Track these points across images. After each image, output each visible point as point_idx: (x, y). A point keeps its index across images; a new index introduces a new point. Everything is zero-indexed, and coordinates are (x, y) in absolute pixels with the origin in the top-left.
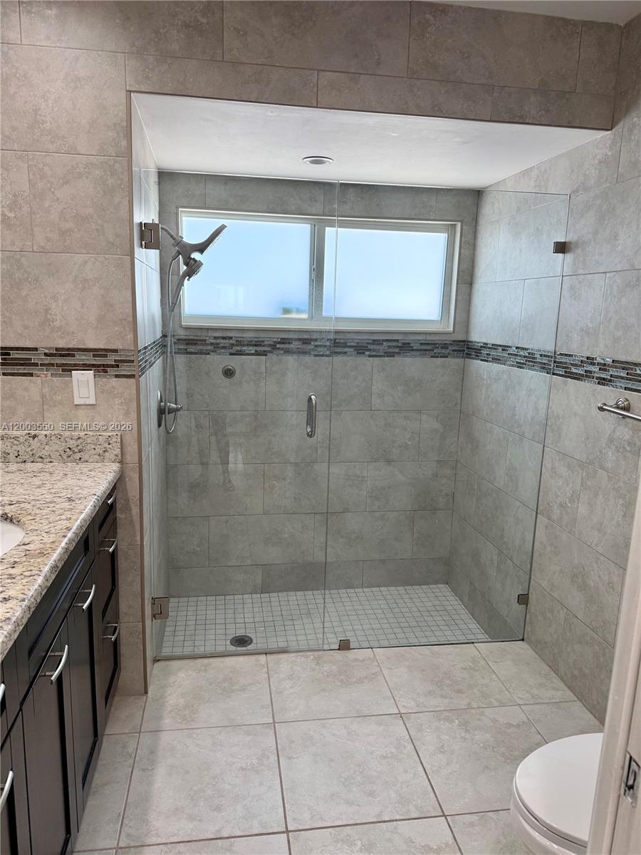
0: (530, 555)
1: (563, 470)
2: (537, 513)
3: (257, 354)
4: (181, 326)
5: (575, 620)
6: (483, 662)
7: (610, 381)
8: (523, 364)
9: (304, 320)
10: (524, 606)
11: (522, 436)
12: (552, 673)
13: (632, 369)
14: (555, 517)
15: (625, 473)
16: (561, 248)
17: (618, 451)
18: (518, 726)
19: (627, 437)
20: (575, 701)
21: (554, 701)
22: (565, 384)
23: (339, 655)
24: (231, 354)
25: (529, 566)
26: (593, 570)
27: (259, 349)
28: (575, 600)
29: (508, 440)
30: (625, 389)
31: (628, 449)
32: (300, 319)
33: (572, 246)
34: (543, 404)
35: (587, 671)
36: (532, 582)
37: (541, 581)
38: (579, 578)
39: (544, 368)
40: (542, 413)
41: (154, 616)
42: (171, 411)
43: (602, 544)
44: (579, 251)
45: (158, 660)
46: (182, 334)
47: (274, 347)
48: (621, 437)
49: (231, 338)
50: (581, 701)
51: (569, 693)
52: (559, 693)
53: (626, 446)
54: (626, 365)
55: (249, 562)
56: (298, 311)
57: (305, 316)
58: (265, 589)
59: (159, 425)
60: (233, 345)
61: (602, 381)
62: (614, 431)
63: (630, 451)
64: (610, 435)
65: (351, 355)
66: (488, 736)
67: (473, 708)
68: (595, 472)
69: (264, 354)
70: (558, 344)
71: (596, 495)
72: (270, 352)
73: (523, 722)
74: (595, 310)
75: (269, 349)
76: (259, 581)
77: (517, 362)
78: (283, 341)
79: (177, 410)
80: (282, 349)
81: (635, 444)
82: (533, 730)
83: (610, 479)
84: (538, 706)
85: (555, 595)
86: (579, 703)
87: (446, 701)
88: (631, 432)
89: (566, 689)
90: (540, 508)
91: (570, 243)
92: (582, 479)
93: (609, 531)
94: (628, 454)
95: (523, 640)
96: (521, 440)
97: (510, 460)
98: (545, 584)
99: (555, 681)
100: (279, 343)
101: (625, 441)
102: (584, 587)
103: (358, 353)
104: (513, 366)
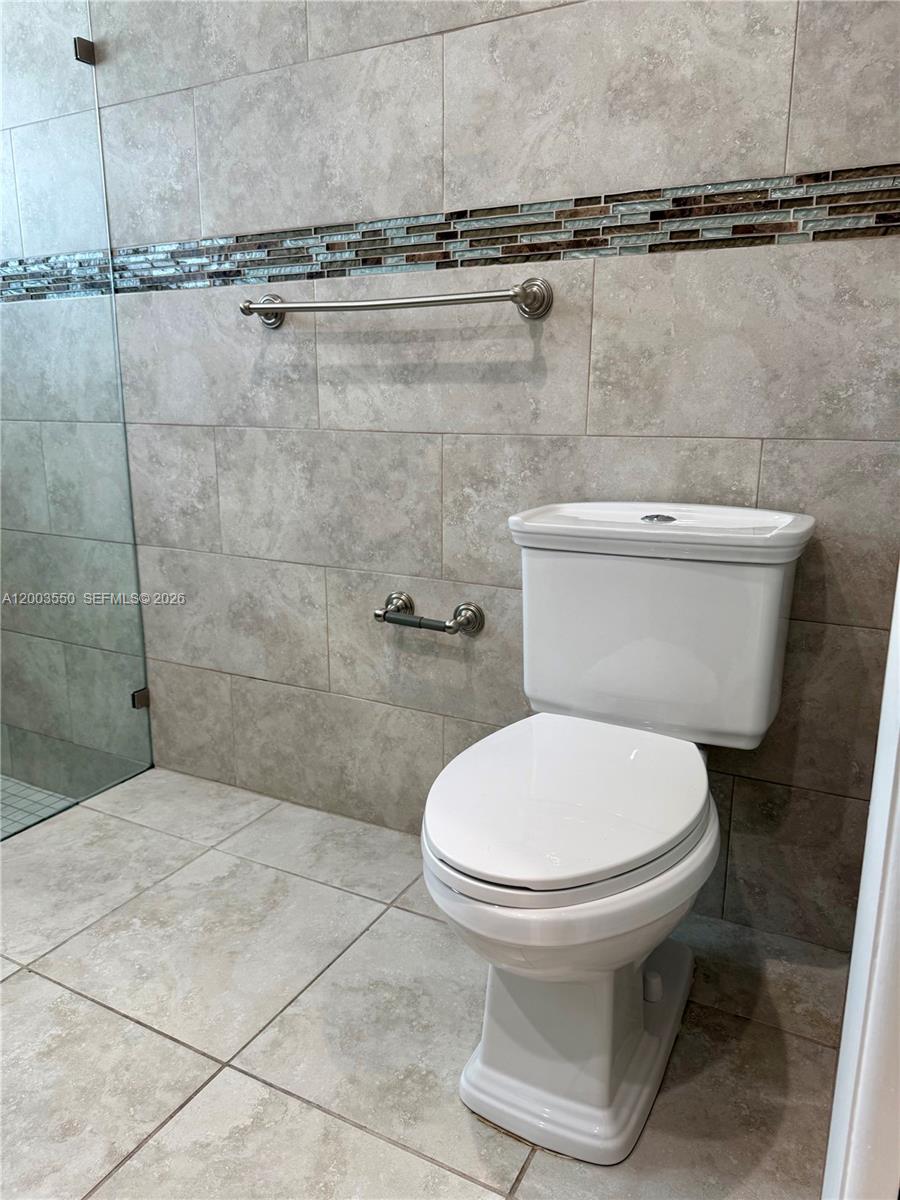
0: (137, 620)
1: (174, 453)
2: (135, 545)
5: (251, 684)
6: (113, 822)
8: (41, 289)
10: (143, 710)
11: (72, 421)
14: (175, 537)
15: (297, 418)
16: (88, 52)
17: (277, 386)
18: (232, 874)
19: (289, 358)
20: (279, 805)
21: (253, 818)
22: (147, 302)
25: (137, 641)
26: (270, 592)
28: (247, 653)
29: (40, 439)
30: (270, 279)
31: (295, 376)
33: (110, 49)
34: (105, 350)
36: (150, 664)
37: (168, 654)
38: (247, 616)
39: (91, 285)
40: (107, 369)
43: (278, 545)
48: (278, 361)
50: (287, 800)
51: (266, 800)
53: (290, 373)
54: (266, 241)
61: (226, 277)
62: (262, 356)
63: (299, 380)
64: (255, 365)
68: (241, 435)
70: (116, 235)
71: (251, 470)
74: (181, 158)
77: (27, 290)
81: (305, 366)
82: (257, 867)
83: (270, 436)
84: (238, 835)
85: (205, 662)
86: (286, 805)
87: (96, 903)
88: (294, 348)
89: (256, 796)
90: (140, 533)
91: (104, 43)
92: (217, 455)
93: (286, 519)
94: (298, 386)
95: (152, 766)
96: (72, 430)
97: (54, 473)
98: (178, 655)
99: (236, 795)
101: (286, 365)
104: (19, 298)
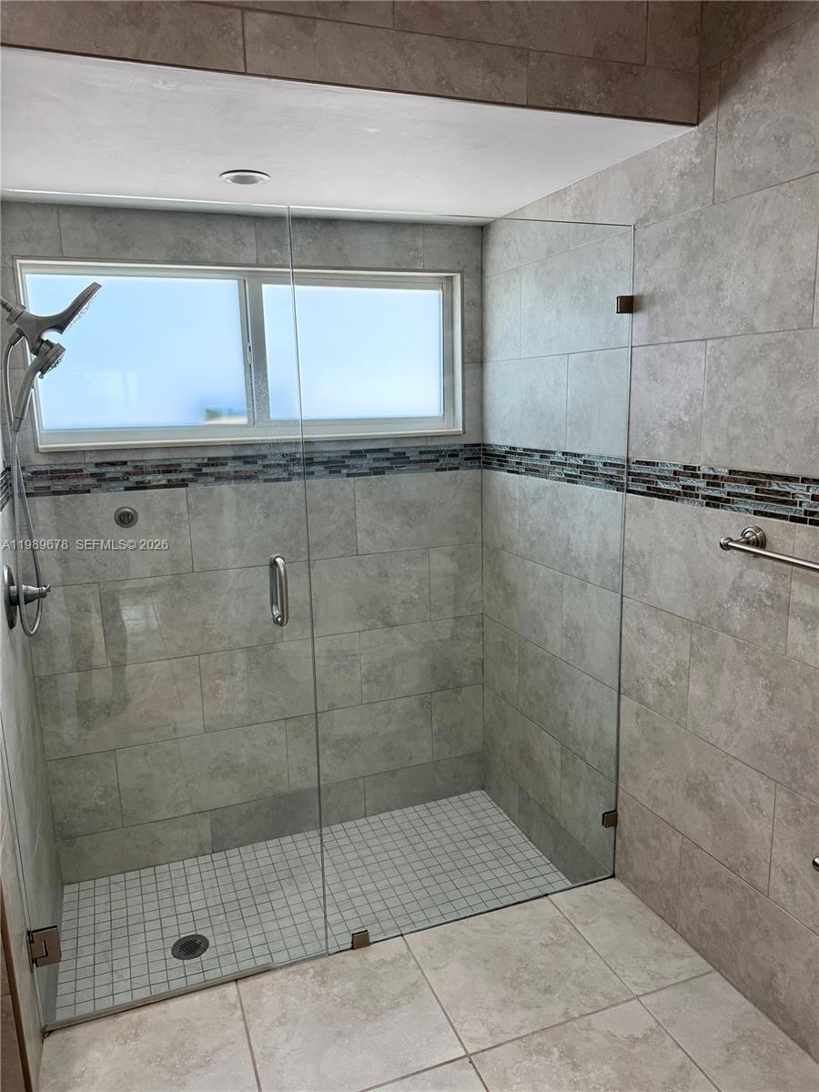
0: (614, 753)
1: (657, 632)
2: (619, 693)
3: (170, 485)
4: (37, 451)
5: (697, 852)
6: (568, 928)
7: (727, 501)
8: (575, 476)
9: (242, 426)
10: (612, 828)
11: (585, 580)
12: (667, 928)
13: (764, 484)
14: (650, 700)
15: (765, 639)
16: (628, 305)
17: (751, 606)
18: (645, 1039)
19: (765, 585)
20: (710, 972)
21: (683, 978)
22: (650, 505)
23: (353, 958)
24: (127, 489)
25: (613, 769)
26: (723, 781)
27: (174, 476)
28: (696, 822)
29: (562, 586)
30: (756, 513)
31: (769, 603)
32: (235, 427)
33: (646, 301)
34: (614, 535)
35: (725, 928)
36: (621, 793)
37: (634, 794)
38: (700, 791)
39: (611, 482)
40: (615, 549)
41: (34, 961)
42: (30, 598)
43: (734, 743)
44: (657, 309)
45: (50, 1032)
46: (41, 463)
47: (198, 473)
48: (754, 585)
49: (125, 463)
50: (719, 971)
51: (699, 959)
52: (686, 961)
53: (764, 599)
54: (753, 478)
55: (188, 810)
56: (231, 413)
57: (243, 420)
58: (218, 845)
59: (11, 624)
60: (128, 473)
61: (713, 502)
62: (741, 576)
63: (772, 607)
64: (733, 582)
65: (321, 477)
66: (606, 1068)
67: (574, 1019)
68: (714, 637)
69: (183, 483)
70: (633, 447)
71: (719, 670)
72: (192, 480)
73: (652, 1030)
74: (691, 395)
75: (190, 476)
76: (207, 836)
77: (566, 474)
78: (213, 462)
79: (42, 595)
80: (212, 475)
81: (779, 596)
82: (669, 1041)
83: (740, 647)
84: (664, 993)
85: (662, 813)
86: (716, 975)
87: (532, 1014)
88: (770, 578)
89: (693, 952)
90: (624, 686)
91: (640, 297)
92: (692, 646)
93: (745, 724)
94: (770, 611)
95: (613, 876)
96: (584, 587)
97: (568, 615)
98: (642, 797)
99: (675, 941)
100: (206, 465)
101: (761, 590)
102: (709, 805)
103: (331, 472)
104: (559, 479)
